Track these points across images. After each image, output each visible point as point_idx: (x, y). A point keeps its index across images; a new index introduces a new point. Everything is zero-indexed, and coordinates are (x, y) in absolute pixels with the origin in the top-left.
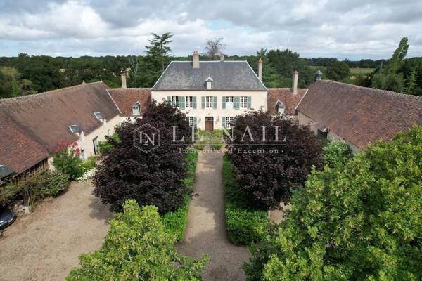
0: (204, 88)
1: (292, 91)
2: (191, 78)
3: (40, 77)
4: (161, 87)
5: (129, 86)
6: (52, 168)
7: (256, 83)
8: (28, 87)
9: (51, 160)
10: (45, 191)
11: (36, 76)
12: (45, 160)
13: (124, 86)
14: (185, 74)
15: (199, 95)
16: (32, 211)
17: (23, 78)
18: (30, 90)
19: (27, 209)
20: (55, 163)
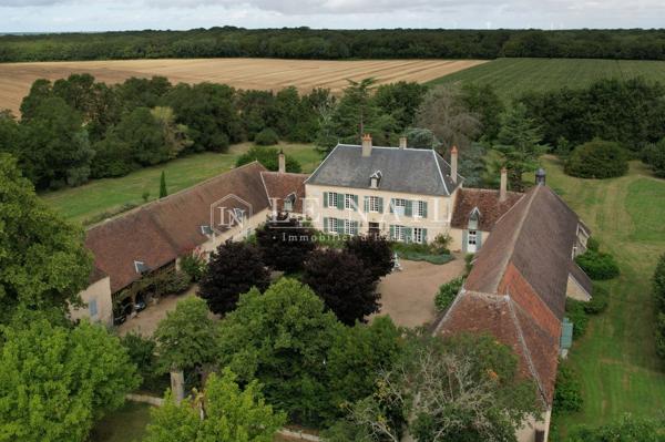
0: (367, 185)
1: (498, 195)
2: (356, 170)
3: (201, 119)
4: (317, 180)
5: (287, 171)
6: (178, 267)
7: (436, 184)
8: (182, 134)
9: (178, 261)
10: (169, 288)
11: (196, 117)
12: (174, 261)
13: (282, 170)
14: (351, 164)
15: (361, 194)
16: (158, 303)
17: (178, 121)
18: (184, 138)
19: (155, 300)
20: (181, 263)
